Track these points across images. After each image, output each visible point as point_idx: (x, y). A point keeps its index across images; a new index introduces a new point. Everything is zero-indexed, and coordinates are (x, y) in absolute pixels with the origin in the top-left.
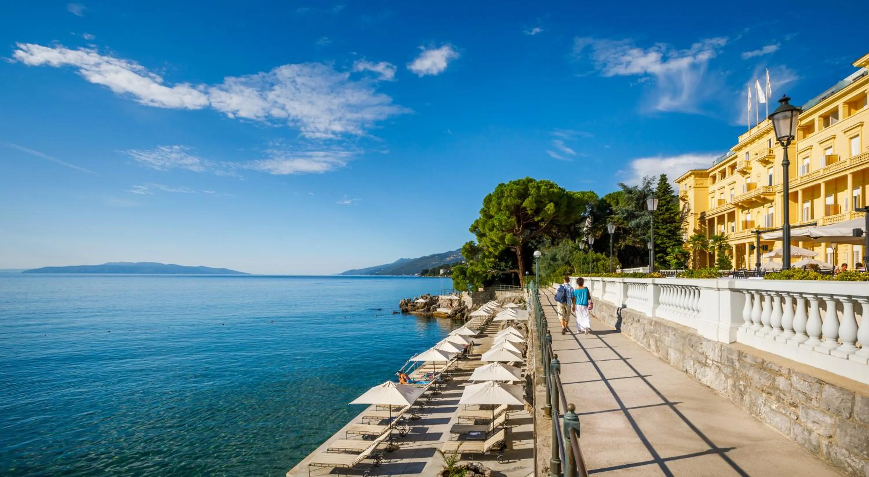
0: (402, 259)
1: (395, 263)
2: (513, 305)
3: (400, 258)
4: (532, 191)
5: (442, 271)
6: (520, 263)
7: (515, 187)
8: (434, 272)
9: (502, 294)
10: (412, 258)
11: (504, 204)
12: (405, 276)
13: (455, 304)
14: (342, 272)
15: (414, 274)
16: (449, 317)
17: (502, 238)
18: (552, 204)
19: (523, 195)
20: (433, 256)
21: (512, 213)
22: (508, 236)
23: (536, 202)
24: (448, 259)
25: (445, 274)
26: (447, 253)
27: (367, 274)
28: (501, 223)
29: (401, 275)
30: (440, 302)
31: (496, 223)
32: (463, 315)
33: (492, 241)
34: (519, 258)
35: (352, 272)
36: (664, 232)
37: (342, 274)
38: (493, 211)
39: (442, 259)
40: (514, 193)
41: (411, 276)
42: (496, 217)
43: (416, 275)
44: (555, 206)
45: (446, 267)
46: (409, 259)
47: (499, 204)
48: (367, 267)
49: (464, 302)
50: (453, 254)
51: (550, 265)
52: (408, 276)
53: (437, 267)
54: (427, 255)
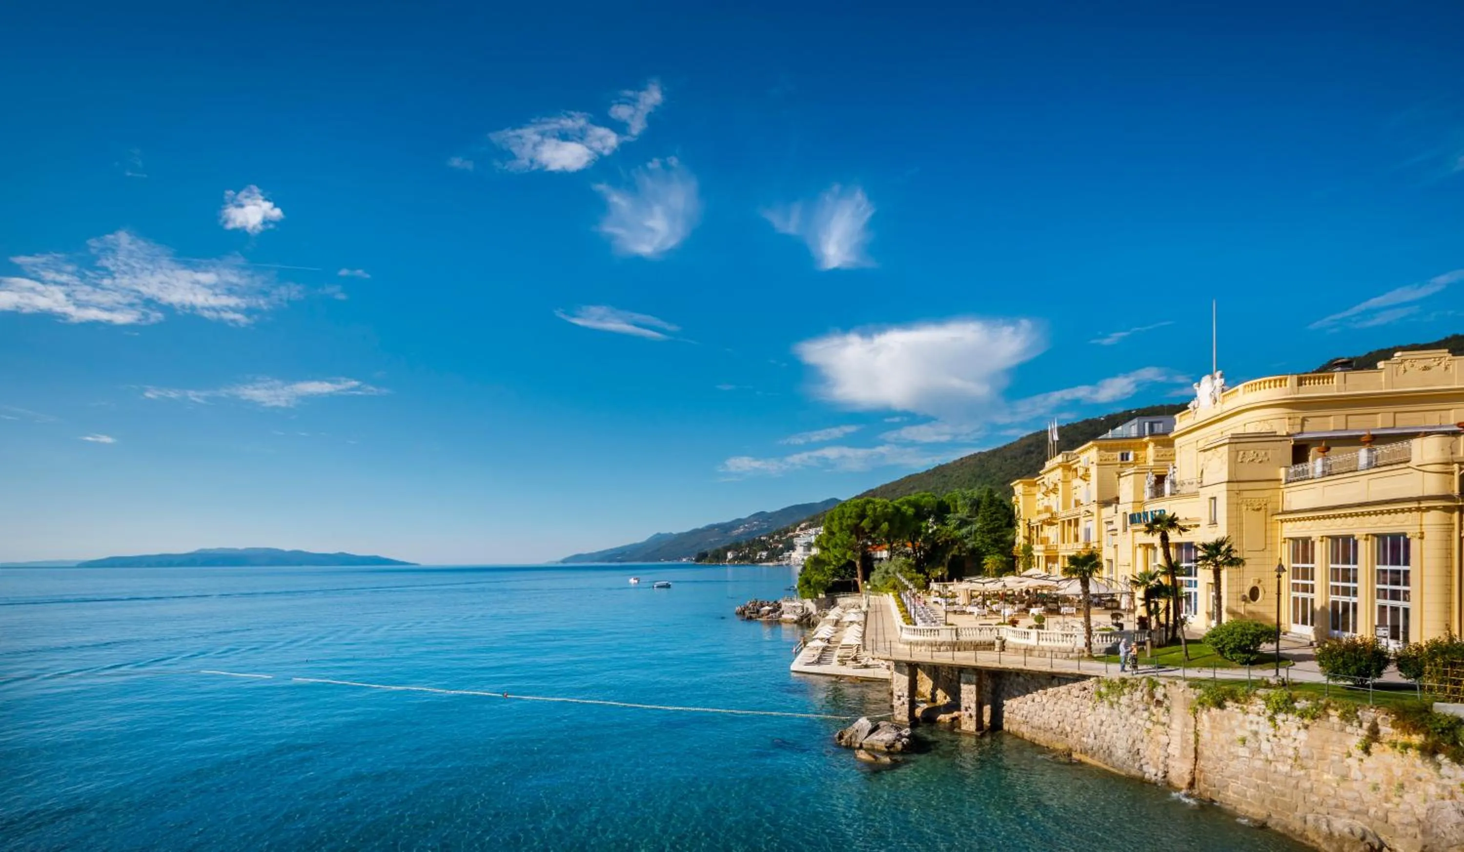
0: (658, 534)
1: (648, 541)
2: (854, 610)
3: (655, 533)
4: (870, 513)
5: (730, 555)
6: (859, 572)
7: (855, 509)
8: (718, 557)
9: (844, 600)
10: (675, 532)
11: (845, 524)
12: (667, 563)
13: (799, 611)
14: (561, 557)
15: (680, 559)
16: (796, 622)
17: (844, 555)
18: (886, 523)
19: (862, 516)
20: (711, 528)
21: (852, 533)
22: (849, 554)
23: (873, 522)
24: (735, 532)
25: (735, 558)
26: (733, 522)
27: (602, 560)
28: (842, 542)
29: (660, 560)
30: (783, 608)
31: (839, 542)
32: (809, 620)
33: (836, 556)
34: (858, 567)
35: (578, 557)
36: (988, 541)
37: (564, 561)
38: (835, 529)
39: (726, 532)
40: (853, 515)
41: (675, 562)
42: (838, 535)
43: (684, 560)
44: (889, 525)
45: (736, 547)
46: (671, 534)
47: (841, 524)
48: (602, 549)
49: (807, 609)
50: (743, 524)
51: (884, 577)
52: (670, 563)
53: (720, 547)
54: (700, 527)
